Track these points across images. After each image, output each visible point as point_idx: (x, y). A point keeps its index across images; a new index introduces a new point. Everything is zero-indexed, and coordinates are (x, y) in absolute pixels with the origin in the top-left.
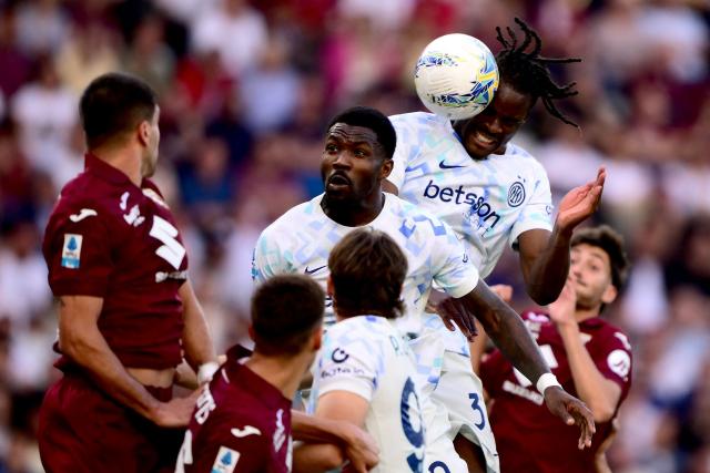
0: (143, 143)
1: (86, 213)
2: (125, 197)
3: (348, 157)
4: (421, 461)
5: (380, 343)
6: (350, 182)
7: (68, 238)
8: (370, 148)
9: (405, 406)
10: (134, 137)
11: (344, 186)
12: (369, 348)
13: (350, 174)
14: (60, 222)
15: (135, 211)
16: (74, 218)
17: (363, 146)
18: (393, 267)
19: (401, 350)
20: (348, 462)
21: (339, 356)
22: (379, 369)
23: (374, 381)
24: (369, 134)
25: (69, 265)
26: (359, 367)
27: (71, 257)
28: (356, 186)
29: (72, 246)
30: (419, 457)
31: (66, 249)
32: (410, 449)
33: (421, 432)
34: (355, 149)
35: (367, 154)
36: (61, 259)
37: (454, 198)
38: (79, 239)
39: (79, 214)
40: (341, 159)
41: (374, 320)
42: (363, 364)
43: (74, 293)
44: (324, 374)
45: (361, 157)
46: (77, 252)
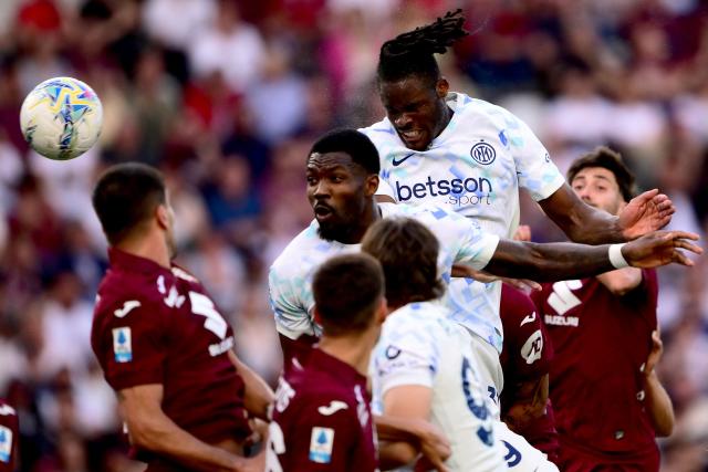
0: (162, 226)
1: (130, 305)
2: (161, 281)
3: (327, 186)
4: (490, 433)
5: (429, 329)
6: (332, 209)
7: (116, 333)
8: (346, 171)
9: (466, 384)
10: (154, 223)
11: (329, 215)
12: (421, 339)
13: (331, 202)
14: (106, 321)
15: (173, 292)
16: (120, 313)
17: (339, 171)
18: (425, 248)
19: (452, 330)
20: (420, 455)
21: (392, 353)
22: (434, 355)
23: (432, 368)
24: (343, 157)
25: (123, 359)
26: (413, 359)
27: (123, 351)
28: (341, 213)
29: (122, 340)
30: (487, 429)
31: (116, 345)
32: (477, 423)
33: (484, 403)
34: (331, 176)
35: (344, 178)
36: (113, 355)
37: (428, 191)
38: (127, 332)
39: (122, 308)
40: (321, 188)
41: (417, 308)
42: (416, 356)
43: (131, 385)
44: (381, 373)
45: (339, 183)
46: (128, 344)
